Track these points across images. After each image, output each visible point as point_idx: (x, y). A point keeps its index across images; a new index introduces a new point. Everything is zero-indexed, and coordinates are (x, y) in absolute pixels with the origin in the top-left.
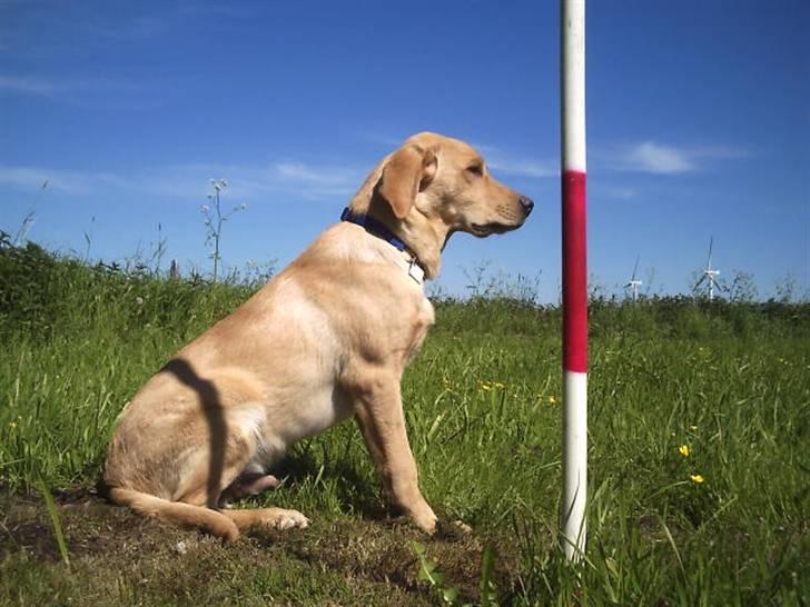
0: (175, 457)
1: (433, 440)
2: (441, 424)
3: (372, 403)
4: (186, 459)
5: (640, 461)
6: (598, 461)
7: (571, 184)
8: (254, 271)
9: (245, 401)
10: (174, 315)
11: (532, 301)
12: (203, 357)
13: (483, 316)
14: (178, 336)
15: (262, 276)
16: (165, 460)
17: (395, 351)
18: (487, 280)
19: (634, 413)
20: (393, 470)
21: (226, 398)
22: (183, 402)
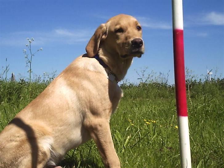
0: (16, 161)
1: (126, 147)
2: (129, 140)
3: (98, 133)
4: (20, 162)
5: (215, 152)
6: (197, 153)
7: (177, 35)
8: (47, 77)
9: (45, 135)
10: (14, 98)
11: (166, 83)
12: (26, 116)
13: (146, 91)
14: (16, 107)
15: (50, 79)
16: (12, 162)
17: (105, 110)
18: (146, 76)
19: (211, 131)
20: (110, 162)
21: (37, 134)
22: (18, 136)
